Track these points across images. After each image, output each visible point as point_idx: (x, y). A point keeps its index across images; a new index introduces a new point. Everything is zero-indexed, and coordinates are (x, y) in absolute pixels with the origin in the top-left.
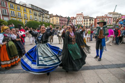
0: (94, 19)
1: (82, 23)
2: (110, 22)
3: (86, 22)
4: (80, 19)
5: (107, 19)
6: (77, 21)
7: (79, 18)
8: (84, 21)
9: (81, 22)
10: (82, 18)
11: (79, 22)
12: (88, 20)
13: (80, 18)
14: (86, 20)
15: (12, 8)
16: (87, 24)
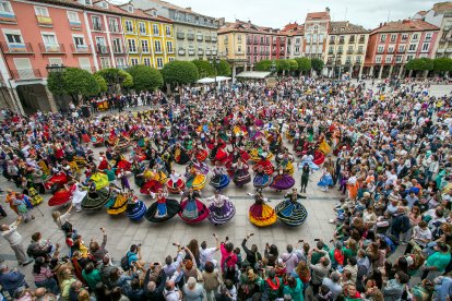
0: (367, 37)
1: (324, 51)
2: (425, 47)
3: (336, 48)
4: (315, 36)
5: (420, 34)
6: (305, 44)
7: (313, 30)
8: (332, 43)
9: (321, 47)
10: (326, 33)
11: (314, 47)
12: (347, 38)
13: (316, 32)
14: (337, 39)
15: (129, 32)
16: (340, 53)
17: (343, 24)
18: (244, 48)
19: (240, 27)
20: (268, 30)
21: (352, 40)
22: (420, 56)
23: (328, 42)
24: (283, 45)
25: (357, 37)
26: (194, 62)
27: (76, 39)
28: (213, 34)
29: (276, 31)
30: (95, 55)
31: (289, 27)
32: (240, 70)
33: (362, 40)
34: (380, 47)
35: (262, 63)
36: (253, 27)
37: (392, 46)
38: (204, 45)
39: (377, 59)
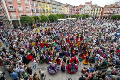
0: (102, 9)
1: (90, 12)
2: (117, 12)
3: (93, 12)
4: (87, 8)
5: (116, 8)
6: (85, 10)
8: (92, 10)
9: (89, 12)
10: (90, 8)
11: (87, 12)
12: (96, 9)
14: (93, 9)
15: (40, 6)
16: (94, 13)
17: (95, 5)
18: (69, 11)
19: (68, 6)
20: (75, 6)
21: (97, 10)
22: (116, 15)
23: (91, 10)
24: (79, 11)
25: (99, 9)
26: (57, 15)
27: (27, 8)
28: (61, 7)
29: (77, 7)
30: (31, 12)
31: (80, 6)
33: (100, 10)
34: (105, 12)
35: (73, 15)
36: (71, 6)
37: (108, 12)
38: (59, 10)
39: (104, 15)
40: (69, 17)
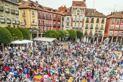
0: (105, 19)
1: (83, 26)
3: (89, 25)
4: (78, 17)
6: (72, 21)
8: (87, 22)
9: (81, 24)
10: (84, 15)
11: (77, 24)
12: (95, 19)
13: (78, 14)
14: (90, 19)
16: (92, 28)
17: (92, 11)
18: (36, 20)
19: (32, 5)
20: (50, 9)
21: (98, 21)
23: (85, 21)
24: (59, 21)
25: (101, 19)
26: (7, 28)
28: (16, 8)
29: (54, 11)
31: (61, 9)
32: (35, 36)
33: (103, 21)
34: (112, 26)
35: (48, 32)
36: (40, 6)
37: (117, 26)
38: (10, 16)
39: (110, 33)
40: (40, 35)
